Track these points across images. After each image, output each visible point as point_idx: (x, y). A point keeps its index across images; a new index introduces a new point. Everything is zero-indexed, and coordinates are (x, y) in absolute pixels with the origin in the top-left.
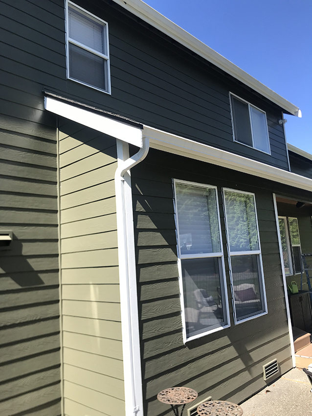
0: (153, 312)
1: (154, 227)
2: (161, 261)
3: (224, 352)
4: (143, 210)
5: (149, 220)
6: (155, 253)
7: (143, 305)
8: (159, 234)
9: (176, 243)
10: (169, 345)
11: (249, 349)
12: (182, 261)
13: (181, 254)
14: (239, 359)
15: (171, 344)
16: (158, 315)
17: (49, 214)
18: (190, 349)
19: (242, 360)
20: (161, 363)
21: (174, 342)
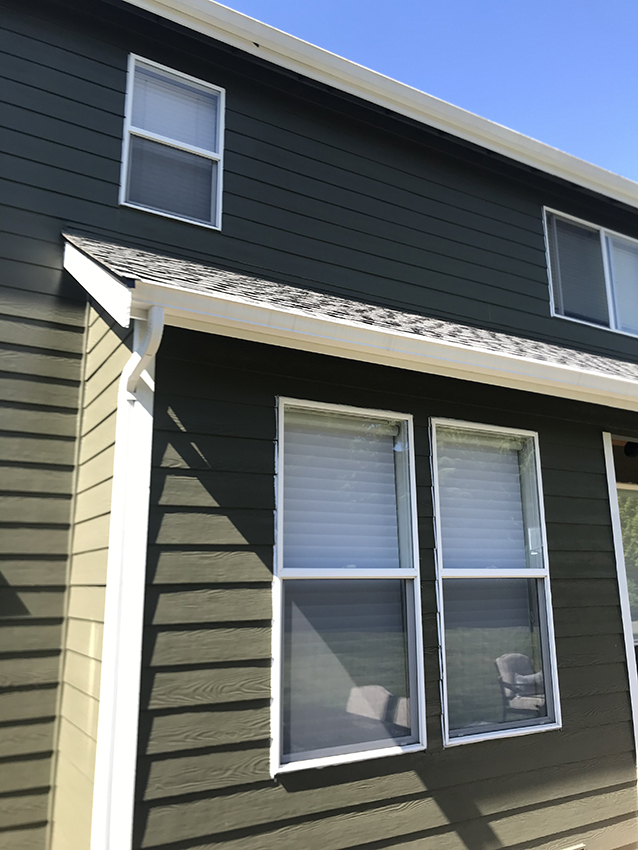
0: (185, 695)
1: (211, 502)
2: (221, 579)
3: (402, 809)
4: (182, 464)
5: (197, 487)
6: (207, 562)
7: (159, 676)
8: (225, 519)
9: (272, 542)
10: (226, 775)
11: (487, 811)
12: (286, 583)
13: (284, 567)
14: (453, 833)
15: (230, 772)
16: (199, 703)
17: (55, 473)
18: (289, 790)
19: (462, 836)
20: (197, 815)
21: (241, 769)
